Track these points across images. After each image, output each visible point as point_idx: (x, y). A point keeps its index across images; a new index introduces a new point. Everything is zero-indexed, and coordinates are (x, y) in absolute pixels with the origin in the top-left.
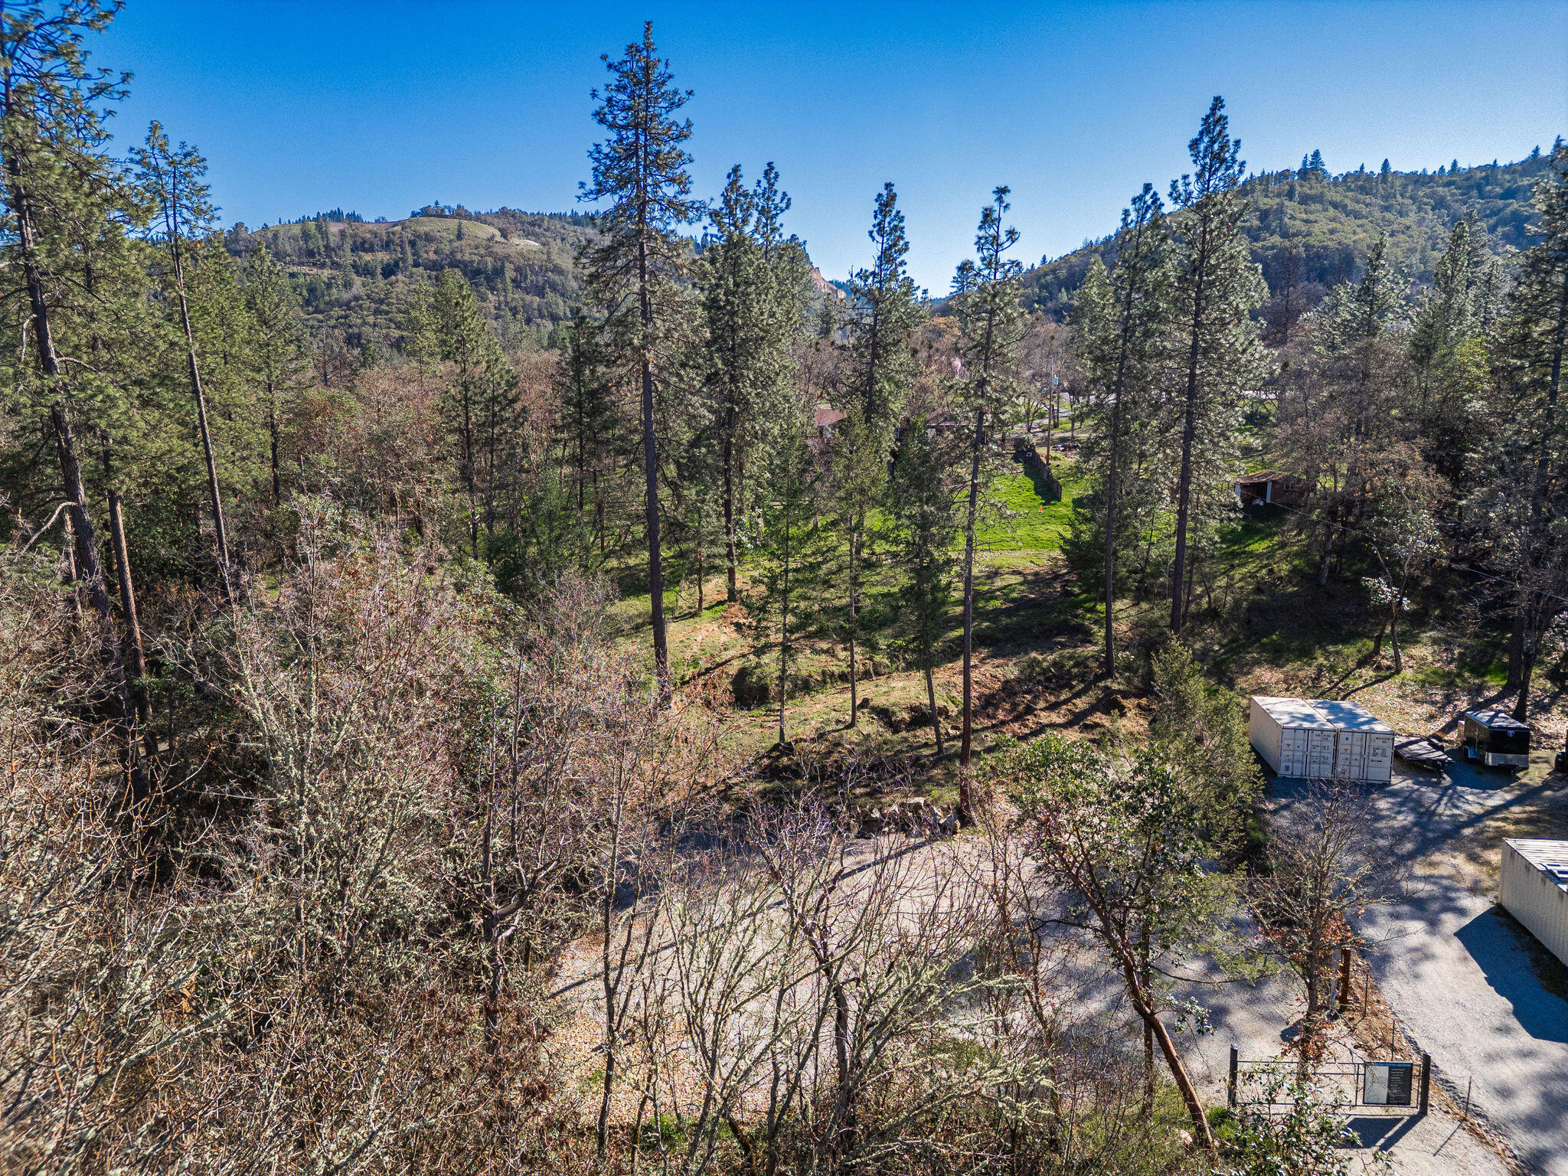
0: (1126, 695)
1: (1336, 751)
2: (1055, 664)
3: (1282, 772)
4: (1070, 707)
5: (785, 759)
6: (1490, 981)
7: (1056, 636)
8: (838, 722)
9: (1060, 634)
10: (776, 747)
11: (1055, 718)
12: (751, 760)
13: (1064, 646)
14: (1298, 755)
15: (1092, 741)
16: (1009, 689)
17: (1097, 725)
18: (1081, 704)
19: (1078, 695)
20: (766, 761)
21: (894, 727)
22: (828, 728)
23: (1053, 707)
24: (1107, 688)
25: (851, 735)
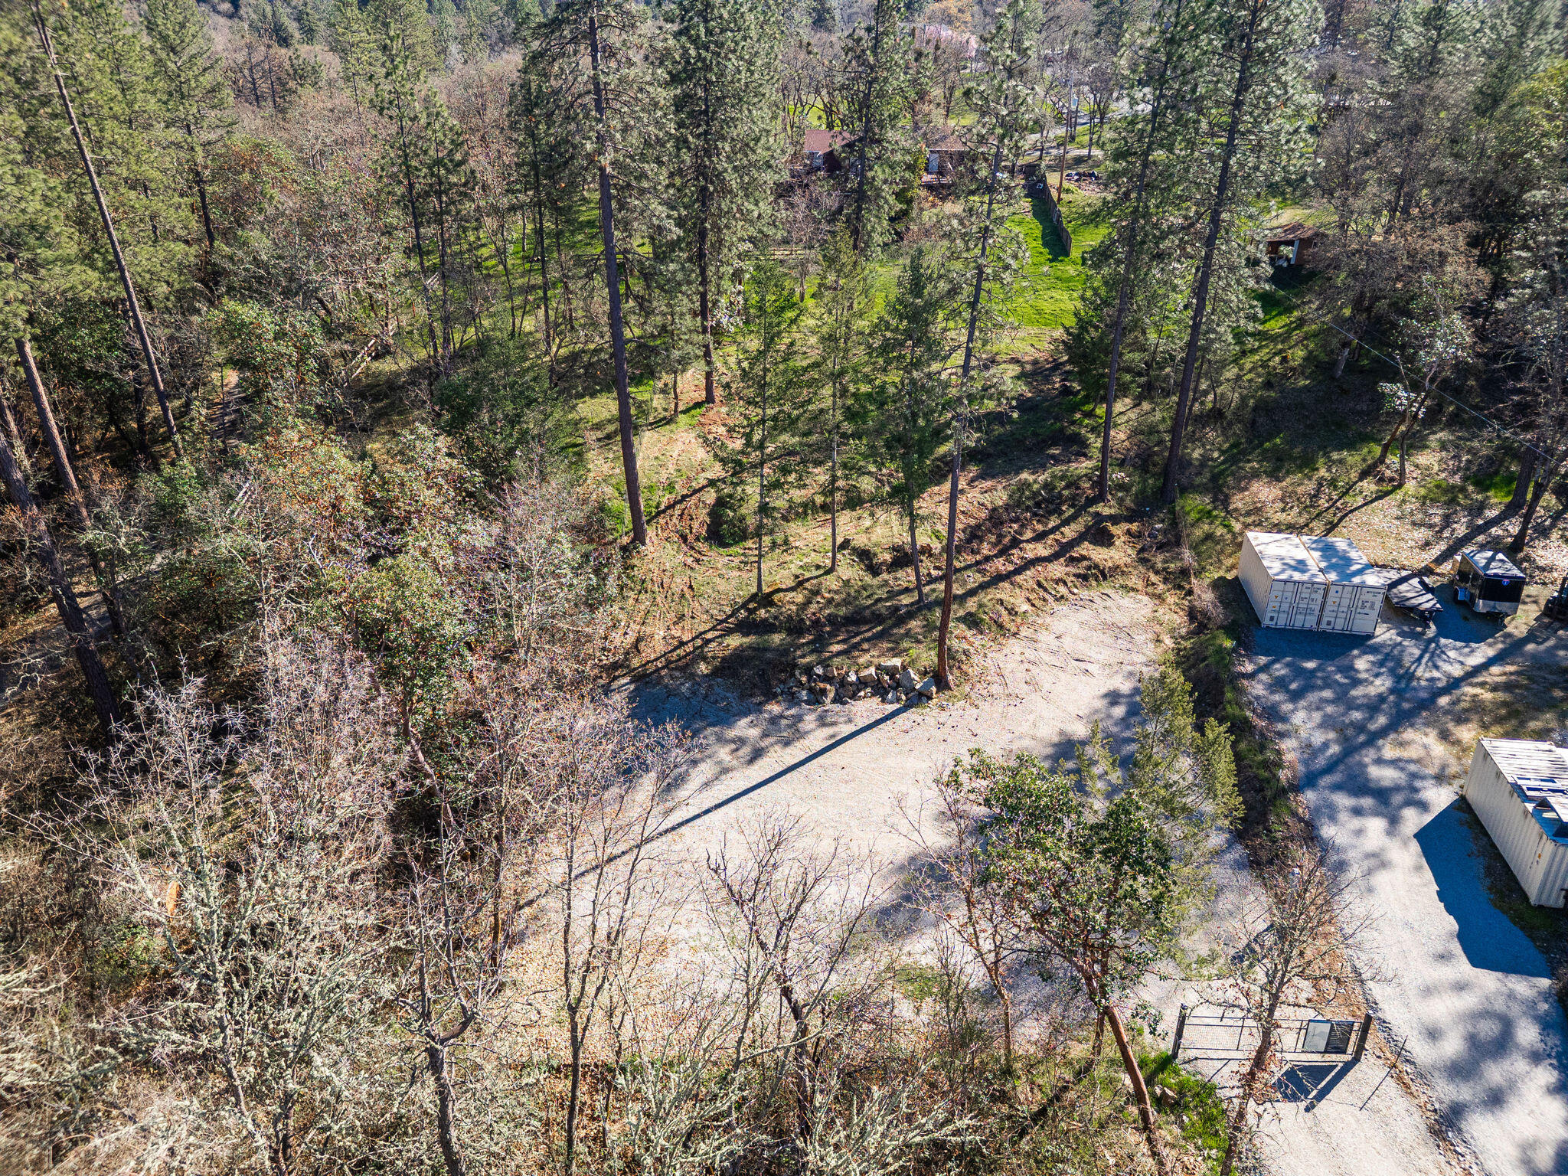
0: (1115, 520)
1: (1323, 604)
2: (1046, 486)
3: (1266, 622)
4: (1058, 536)
5: (763, 611)
6: (1441, 895)
7: (1049, 447)
8: (818, 567)
9: (1055, 444)
10: (753, 597)
11: (1041, 550)
12: (728, 610)
13: (1057, 460)
14: (1285, 606)
15: (1077, 576)
16: (996, 519)
17: (1084, 558)
18: (1069, 532)
19: (1066, 522)
20: (743, 614)
21: (874, 570)
22: (807, 575)
23: (1040, 537)
24: (1098, 514)
25: (831, 582)
